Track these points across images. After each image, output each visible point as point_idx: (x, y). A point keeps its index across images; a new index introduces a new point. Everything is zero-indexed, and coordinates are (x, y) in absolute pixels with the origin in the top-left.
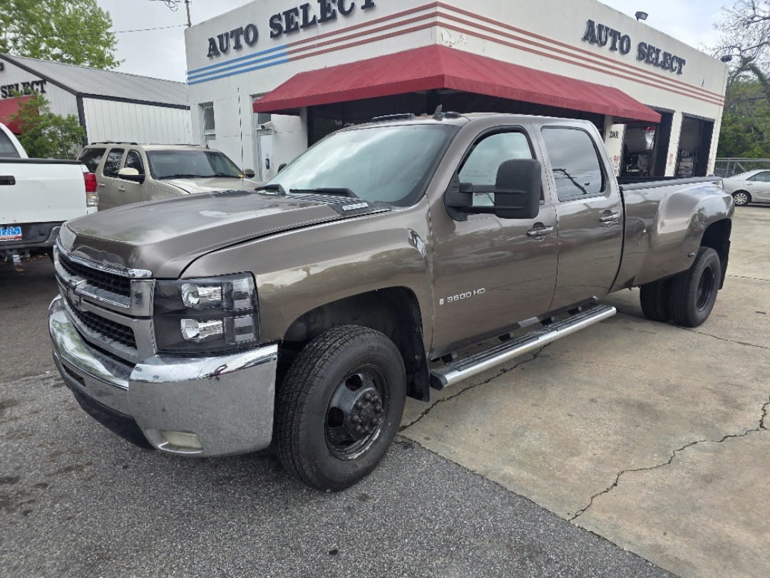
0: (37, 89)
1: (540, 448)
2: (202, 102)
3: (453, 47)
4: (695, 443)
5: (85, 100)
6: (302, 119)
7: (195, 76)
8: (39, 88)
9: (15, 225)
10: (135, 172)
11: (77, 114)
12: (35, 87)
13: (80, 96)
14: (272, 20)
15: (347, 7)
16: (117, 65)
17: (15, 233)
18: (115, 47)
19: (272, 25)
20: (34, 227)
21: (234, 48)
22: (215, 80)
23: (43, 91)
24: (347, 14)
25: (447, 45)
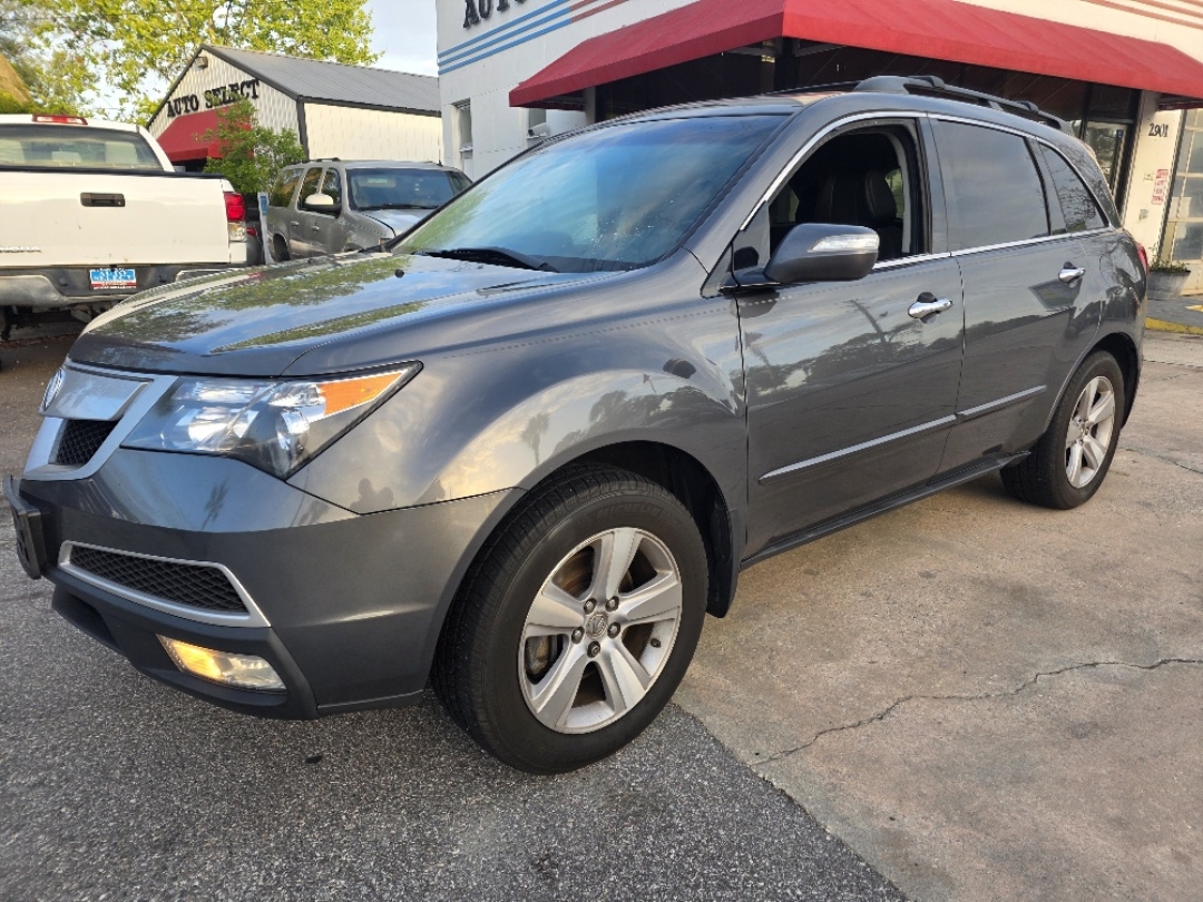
0: (248, 94)
1: (775, 641)
2: (455, 101)
4: (1094, 665)
5: (307, 106)
6: (588, 116)
7: (450, 60)
8: (251, 91)
9: (127, 266)
10: (328, 201)
11: (297, 131)
12: (246, 90)
13: (301, 101)
16: (374, 60)
17: (126, 278)
18: (369, 36)
20: (153, 270)
21: (499, 9)
22: (473, 64)
23: (255, 97)
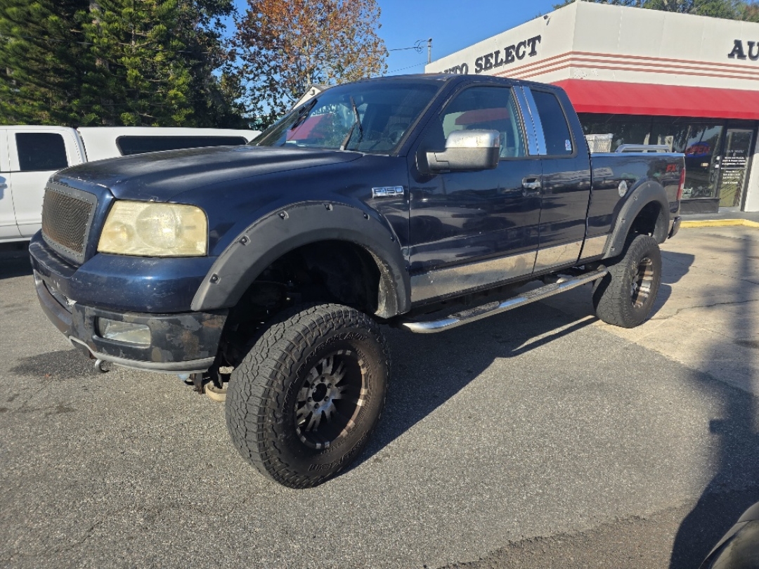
3: (584, 78)
14: (478, 60)
15: (521, 54)
19: (477, 64)
24: (520, 58)
25: (579, 78)
